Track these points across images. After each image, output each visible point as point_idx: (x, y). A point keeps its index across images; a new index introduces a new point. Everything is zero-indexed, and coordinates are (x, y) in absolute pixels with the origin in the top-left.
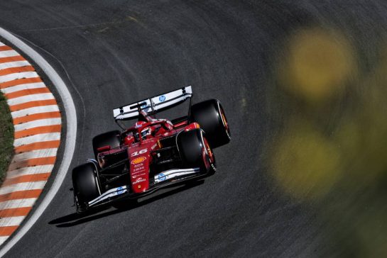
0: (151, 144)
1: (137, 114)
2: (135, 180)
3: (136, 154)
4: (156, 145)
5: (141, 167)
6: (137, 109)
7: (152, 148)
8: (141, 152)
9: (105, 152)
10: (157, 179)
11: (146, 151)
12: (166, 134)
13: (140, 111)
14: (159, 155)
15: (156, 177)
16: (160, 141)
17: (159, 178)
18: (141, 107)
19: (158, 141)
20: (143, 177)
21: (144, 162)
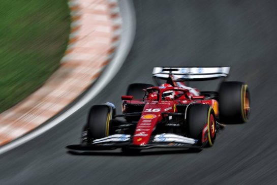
0: (167, 106)
1: (167, 76)
2: (139, 132)
3: (150, 110)
4: (170, 108)
5: (149, 123)
6: (168, 72)
7: (166, 110)
8: (154, 110)
9: (127, 101)
10: (158, 138)
11: (158, 110)
12: (185, 102)
13: (170, 74)
14: (171, 118)
15: (157, 136)
16: (176, 107)
17: (159, 138)
18: (173, 72)
19: (175, 106)
20: (147, 132)
21: (153, 120)
